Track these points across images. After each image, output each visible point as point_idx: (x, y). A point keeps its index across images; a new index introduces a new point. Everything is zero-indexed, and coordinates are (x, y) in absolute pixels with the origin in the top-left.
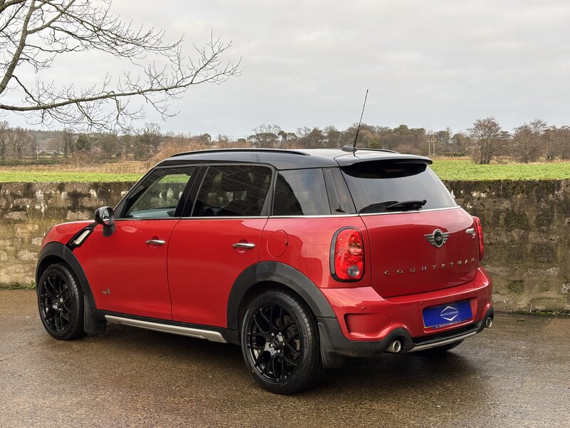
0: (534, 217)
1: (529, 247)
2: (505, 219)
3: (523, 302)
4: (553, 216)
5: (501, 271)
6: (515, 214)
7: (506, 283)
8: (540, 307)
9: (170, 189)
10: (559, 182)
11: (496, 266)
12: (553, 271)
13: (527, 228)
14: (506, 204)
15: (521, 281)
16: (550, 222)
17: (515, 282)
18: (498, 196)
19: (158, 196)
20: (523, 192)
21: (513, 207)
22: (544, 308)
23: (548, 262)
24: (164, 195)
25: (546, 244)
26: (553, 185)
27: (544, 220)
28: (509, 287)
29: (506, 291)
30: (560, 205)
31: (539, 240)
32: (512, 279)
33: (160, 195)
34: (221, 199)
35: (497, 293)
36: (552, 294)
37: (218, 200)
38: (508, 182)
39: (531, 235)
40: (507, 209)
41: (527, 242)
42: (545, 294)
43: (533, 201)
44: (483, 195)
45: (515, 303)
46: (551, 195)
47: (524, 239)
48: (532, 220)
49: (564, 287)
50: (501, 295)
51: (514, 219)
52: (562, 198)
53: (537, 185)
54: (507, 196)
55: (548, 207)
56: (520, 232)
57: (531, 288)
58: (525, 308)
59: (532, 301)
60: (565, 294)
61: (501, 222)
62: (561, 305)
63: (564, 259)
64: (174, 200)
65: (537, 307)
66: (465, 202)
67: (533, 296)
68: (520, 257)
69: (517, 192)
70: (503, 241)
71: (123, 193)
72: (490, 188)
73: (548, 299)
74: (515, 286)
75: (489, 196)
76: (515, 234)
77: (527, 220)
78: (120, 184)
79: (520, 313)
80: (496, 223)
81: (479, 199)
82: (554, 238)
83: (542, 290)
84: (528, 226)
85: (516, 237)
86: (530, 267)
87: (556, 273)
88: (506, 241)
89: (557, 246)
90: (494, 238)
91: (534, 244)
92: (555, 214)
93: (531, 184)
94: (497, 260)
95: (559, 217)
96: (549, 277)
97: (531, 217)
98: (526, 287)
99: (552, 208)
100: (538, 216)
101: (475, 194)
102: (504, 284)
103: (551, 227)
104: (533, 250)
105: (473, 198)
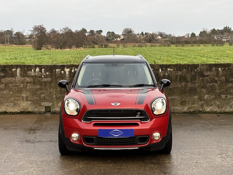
0: (190, 78)
1: (188, 88)
2: (179, 78)
3: (186, 109)
4: (196, 77)
5: (178, 98)
6: (183, 77)
7: (180, 102)
8: (192, 110)
9: (37, 68)
10: (198, 65)
11: (177, 96)
12: (196, 97)
13: (187, 82)
14: (180, 73)
15: (185, 101)
16: (195, 79)
17: (183, 101)
18: (177, 70)
19: (31, 71)
20: (186, 68)
21: (182, 74)
22: (193, 110)
23: (195, 94)
24: (35, 71)
25: (193, 87)
26: (196, 66)
27: (193, 79)
28: (181, 104)
29: (180, 105)
30: (199, 73)
31: (191, 86)
32: (182, 100)
33: (33, 70)
34: (63, 72)
35: (176, 106)
36: (196, 105)
37: (61, 73)
38: (180, 65)
39: (189, 84)
40: (180, 75)
41: (187, 87)
42: (193, 106)
43: (189, 72)
44: (172, 70)
45: (183, 109)
46: (195, 70)
47: (186, 85)
48: (189, 79)
49: (200, 103)
50: (178, 106)
51: (183, 79)
52: (199, 70)
53: (191, 66)
54: (180, 70)
55: (195, 74)
56: (185, 83)
57: (188, 104)
58: (186, 111)
59: (189, 108)
60: (200, 105)
61: (178, 79)
62: (199, 109)
63: (200, 93)
64: (40, 72)
65: (190, 110)
66: (165, 72)
67: (189, 106)
68: (185, 92)
69: (183, 68)
70: (179, 87)
71: (13, 70)
72: (174, 67)
73: (194, 107)
74: (183, 103)
75: (174, 70)
76: (183, 84)
77: (187, 79)
78: (12, 66)
79: (185, 113)
80: (176, 80)
81: (170, 71)
82: (196, 85)
83: (192, 104)
84: (187, 81)
85: (183, 85)
86: (188, 96)
87: (197, 98)
88: (180, 87)
89: (197, 88)
90: (176, 86)
91: (189, 87)
92: (197, 76)
93: (188, 66)
94: (176, 94)
95: (198, 77)
96: (195, 99)
97: (189, 77)
98: (187, 103)
99: (196, 74)
100: (191, 77)
101: (168, 70)
102: (179, 102)
103: (196, 81)
104: (189, 90)
105: (168, 71)
